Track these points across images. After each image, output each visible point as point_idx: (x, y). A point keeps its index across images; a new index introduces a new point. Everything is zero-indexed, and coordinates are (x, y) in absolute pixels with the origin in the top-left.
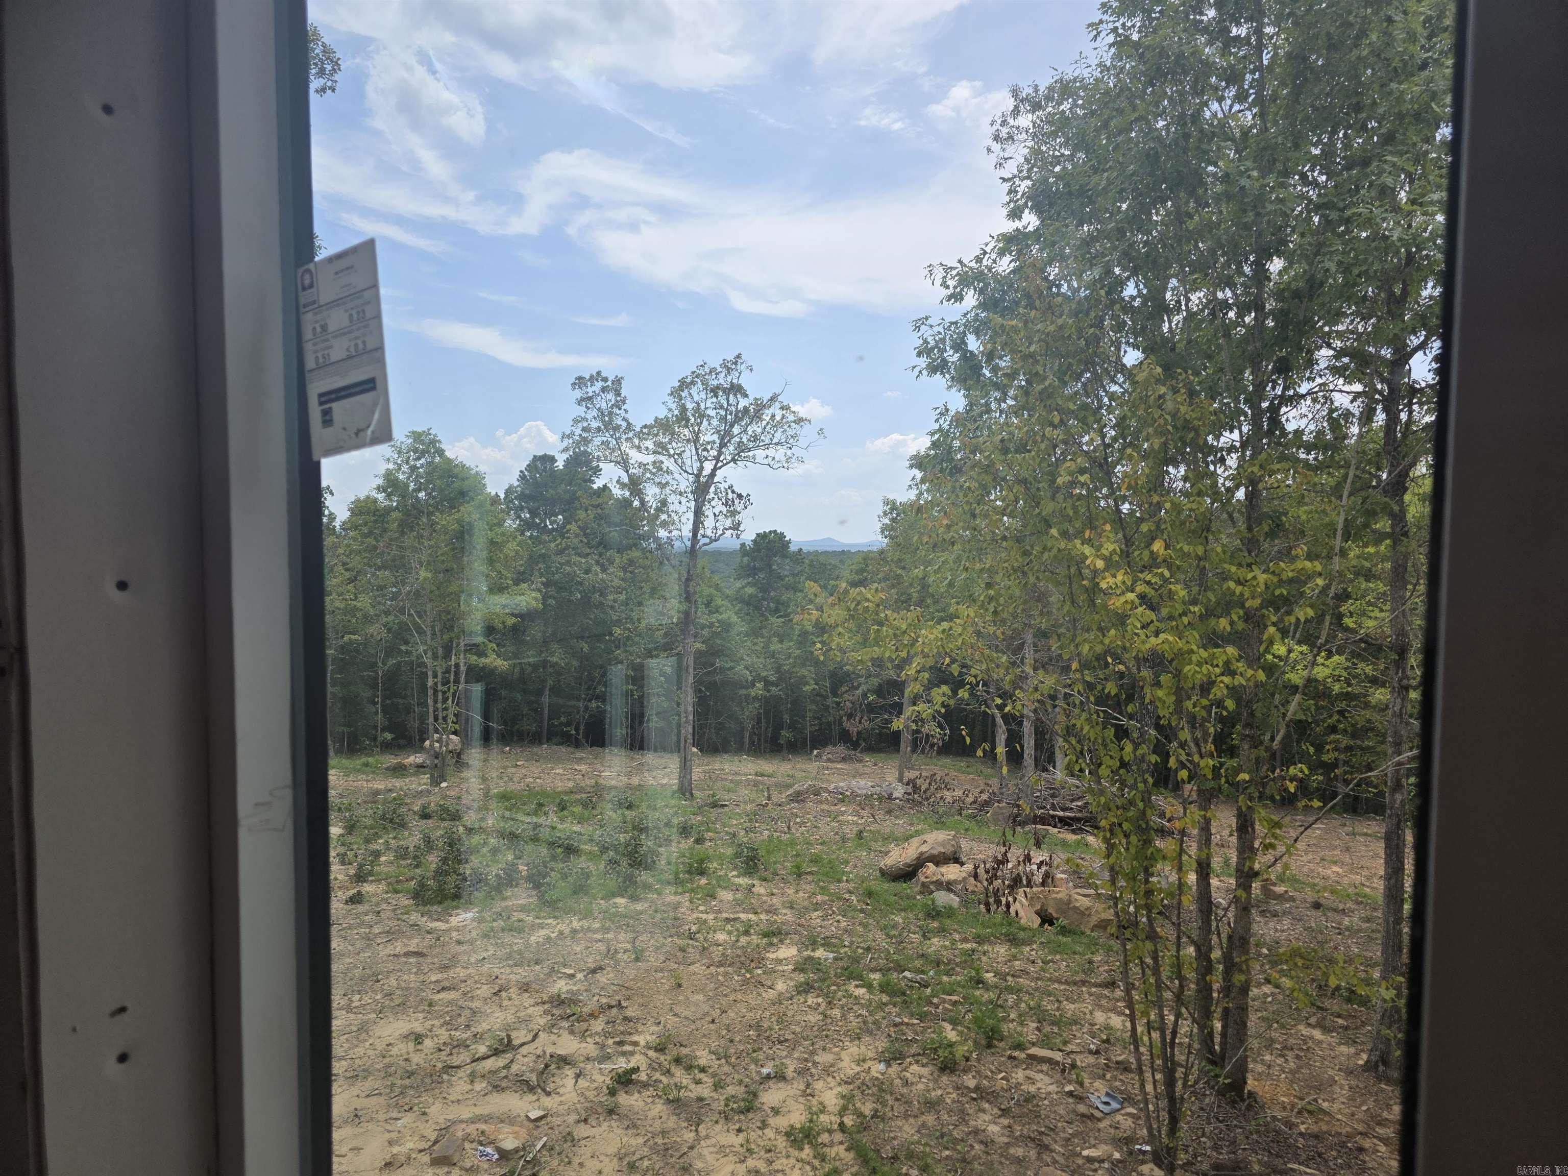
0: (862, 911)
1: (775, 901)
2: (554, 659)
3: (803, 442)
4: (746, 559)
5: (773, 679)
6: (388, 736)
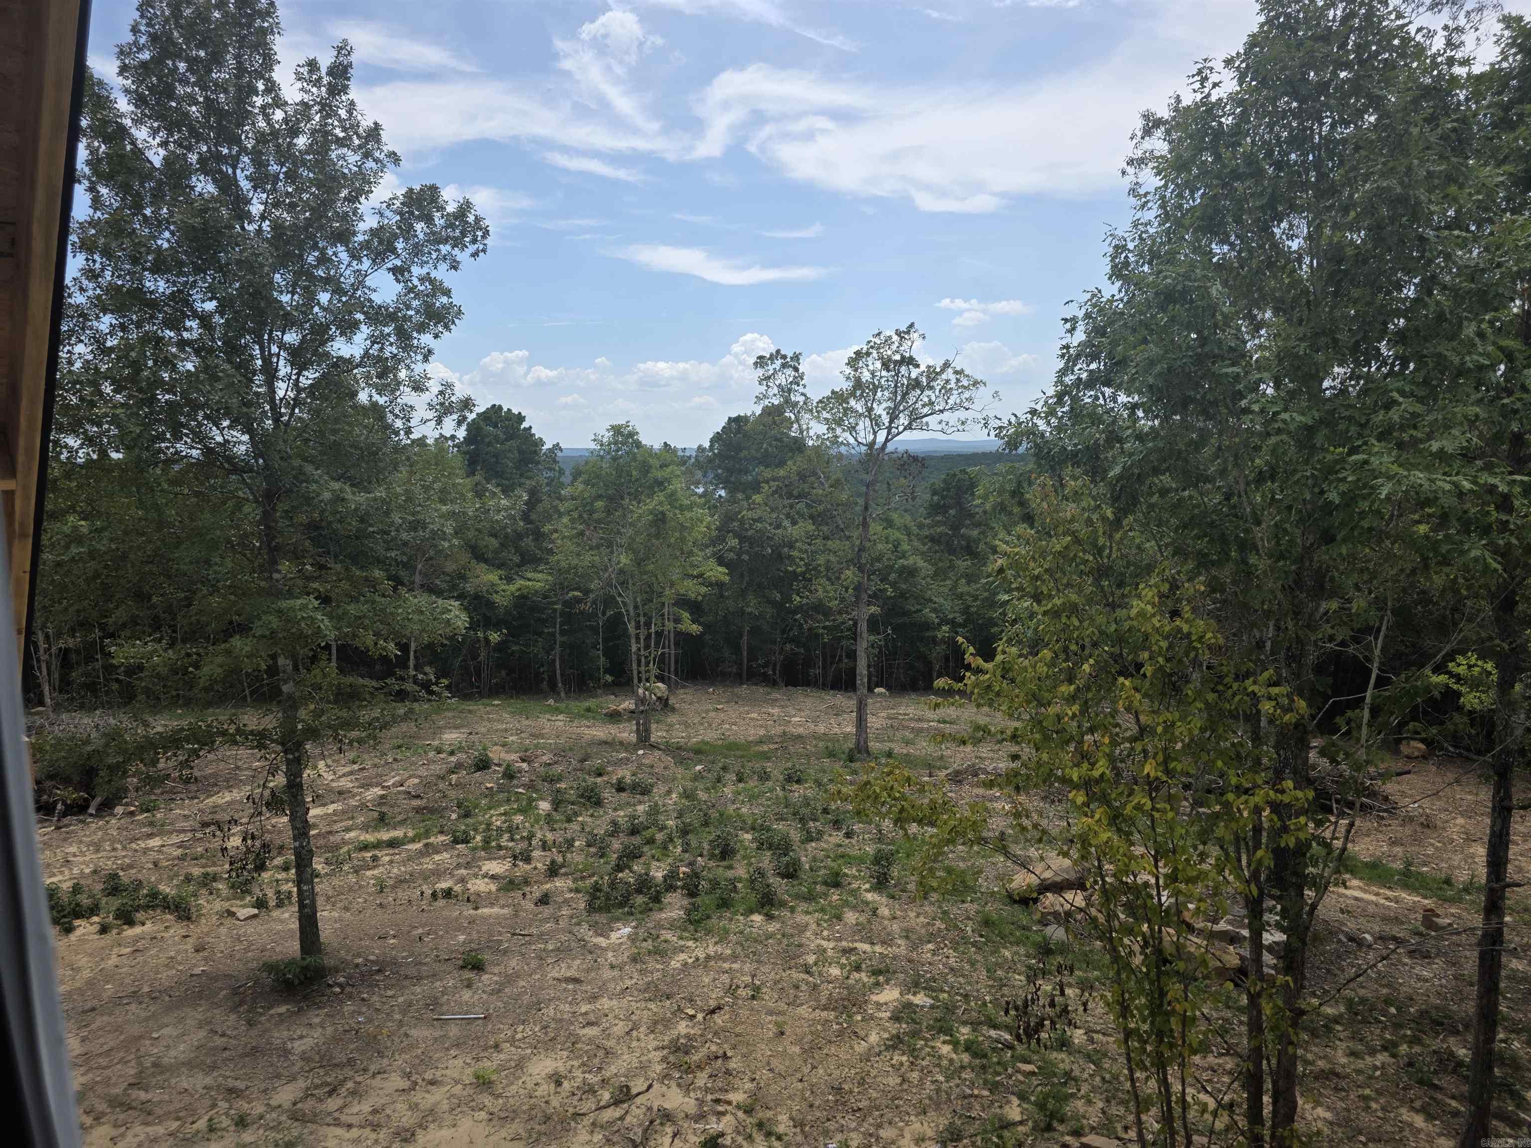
0: (974, 944)
2: (750, 610)
3: (977, 404)
4: (936, 498)
5: (960, 620)
6: (609, 678)
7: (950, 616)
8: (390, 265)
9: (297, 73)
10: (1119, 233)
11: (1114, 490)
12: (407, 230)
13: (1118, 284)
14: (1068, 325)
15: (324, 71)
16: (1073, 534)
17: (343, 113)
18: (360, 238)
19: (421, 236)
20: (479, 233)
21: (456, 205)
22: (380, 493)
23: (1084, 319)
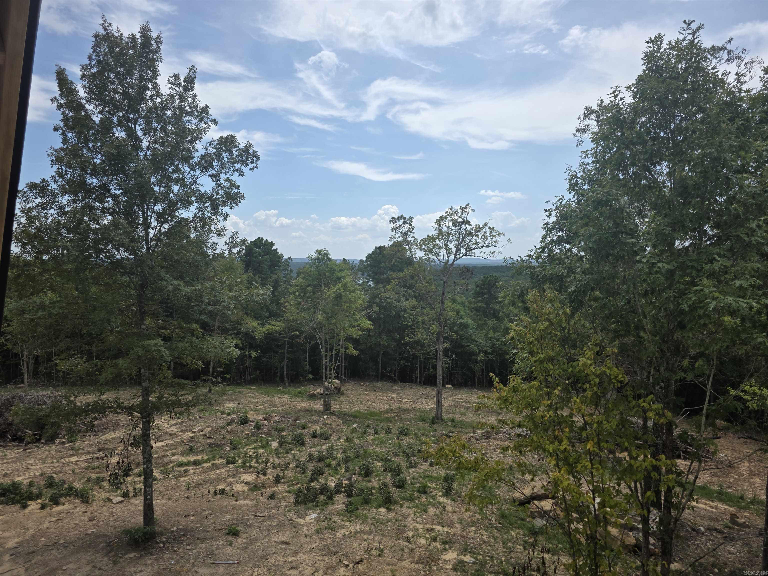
0: (496, 528)
1: (455, 517)
2: (383, 343)
3: (500, 245)
4: (478, 289)
5: (490, 351)
6: (311, 376)
7: (485, 349)
8: (209, 173)
9: (169, 80)
10: (573, 169)
11: (571, 298)
12: (219, 156)
13: (573, 193)
14: (547, 213)
15: (182, 79)
16: (549, 321)
17: (190, 100)
18: (195, 160)
19: (226, 159)
20: (255, 159)
21: (244, 145)
22: (198, 287)
23: (555, 210)
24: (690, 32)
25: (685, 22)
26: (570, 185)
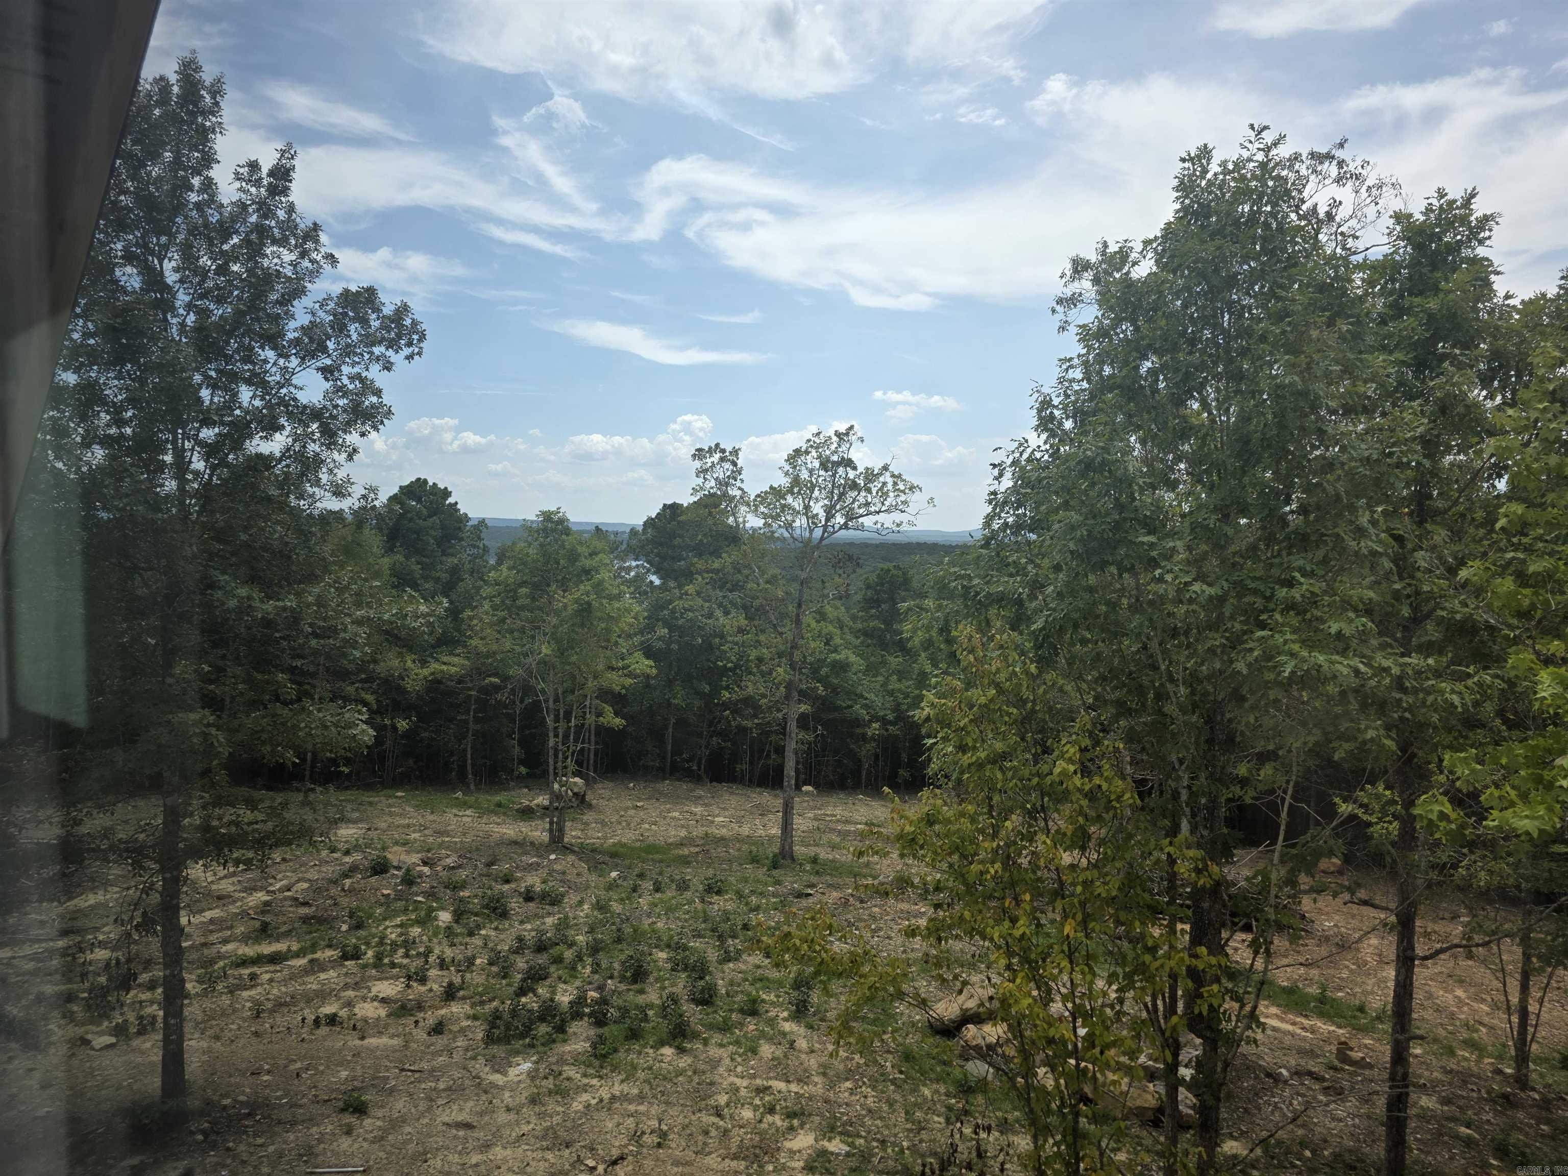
0: (893, 1082)
1: (812, 1061)
2: (676, 702)
3: (912, 508)
4: (869, 592)
5: (890, 717)
6: (523, 770)
7: (881, 714)
8: (319, 364)
9: (237, 173)
10: (1046, 390)
11: (1037, 639)
12: (340, 327)
13: (1044, 436)
14: (996, 472)
15: (265, 171)
16: (997, 686)
17: (281, 214)
18: (291, 335)
19: (354, 337)
20: (415, 337)
21: (393, 308)
22: (290, 602)
23: (1011, 466)
24: (1261, 146)
25: (1252, 127)
26: (1040, 418)
